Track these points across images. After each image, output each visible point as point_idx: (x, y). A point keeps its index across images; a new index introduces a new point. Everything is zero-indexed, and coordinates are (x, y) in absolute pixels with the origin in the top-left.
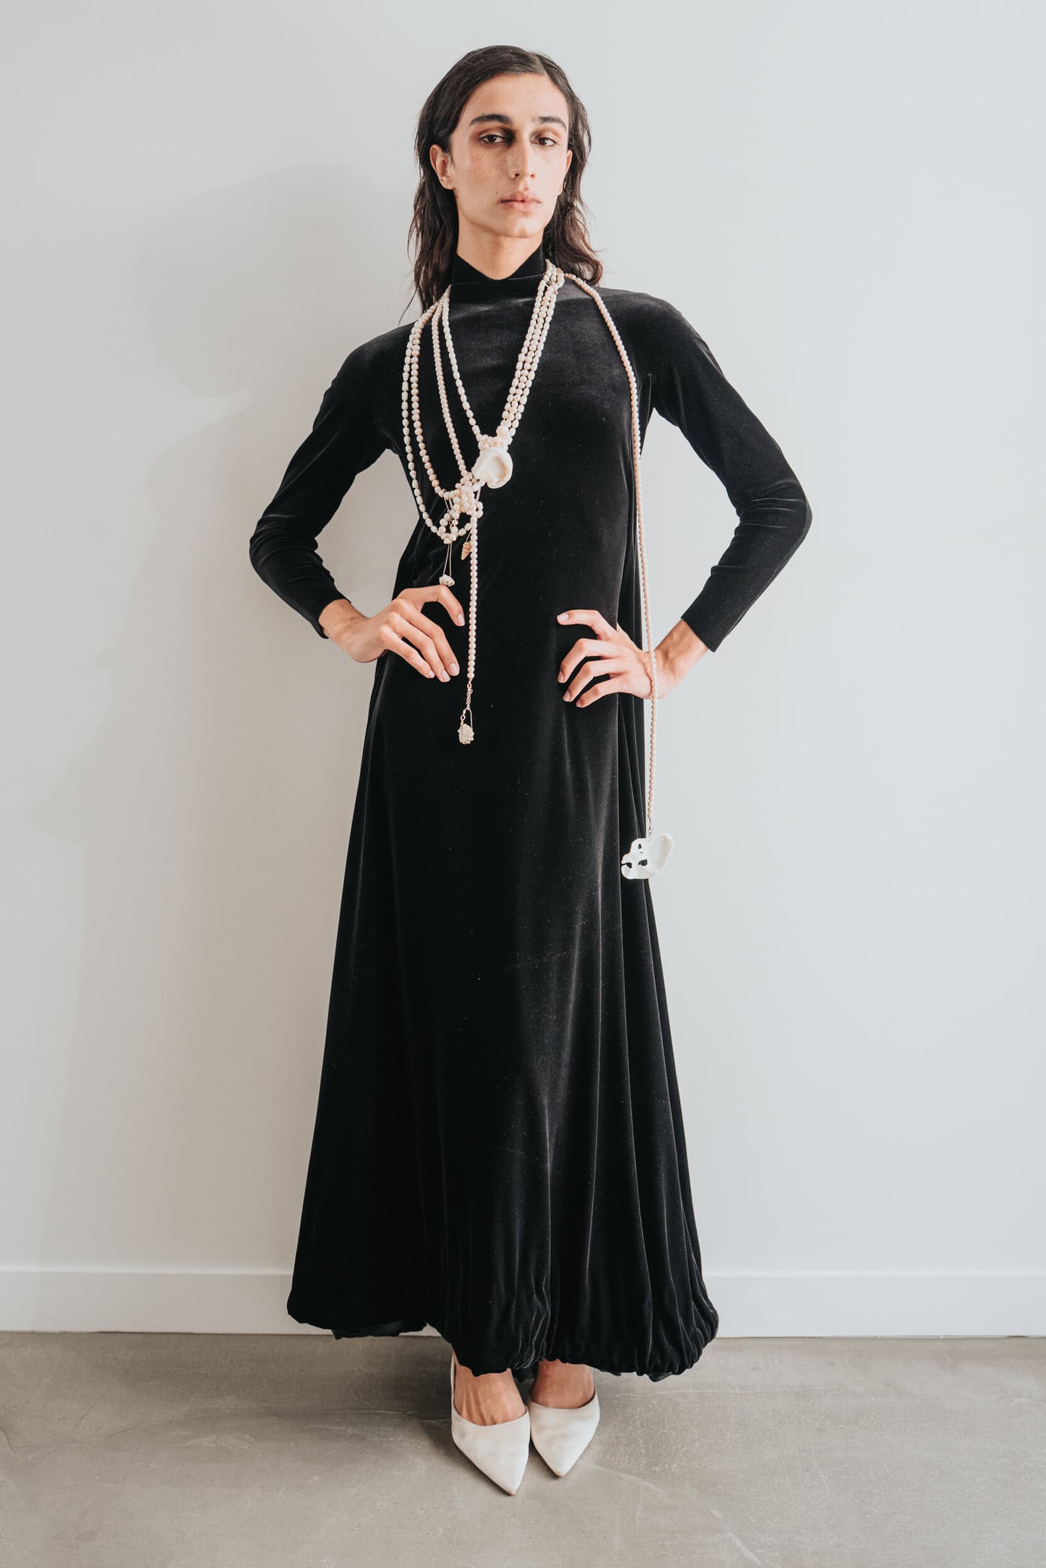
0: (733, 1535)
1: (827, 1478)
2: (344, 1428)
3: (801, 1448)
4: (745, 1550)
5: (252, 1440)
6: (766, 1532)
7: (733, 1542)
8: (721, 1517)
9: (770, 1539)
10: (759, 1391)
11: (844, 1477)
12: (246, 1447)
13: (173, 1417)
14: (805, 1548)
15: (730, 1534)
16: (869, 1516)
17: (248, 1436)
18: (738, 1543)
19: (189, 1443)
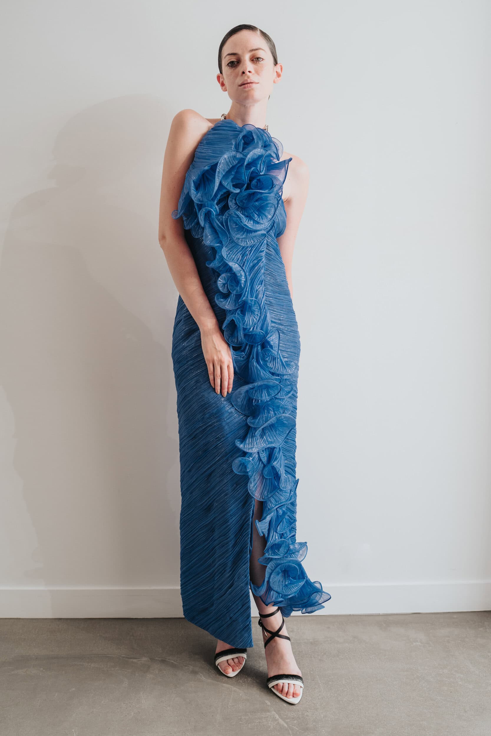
0: (275, 713)
1: (322, 684)
2: (90, 664)
3: (311, 669)
4: (281, 721)
5: (44, 671)
6: (291, 711)
7: (275, 716)
8: (270, 704)
9: (292, 715)
10: (293, 642)
11: (330, 683)
12: (41, 674)
13: (6, 659)
14: (309, 719)
15: (273, 713)
16: (341, 702)
17: (42, 669)
18: (277, 717)
19: (13, 673)
